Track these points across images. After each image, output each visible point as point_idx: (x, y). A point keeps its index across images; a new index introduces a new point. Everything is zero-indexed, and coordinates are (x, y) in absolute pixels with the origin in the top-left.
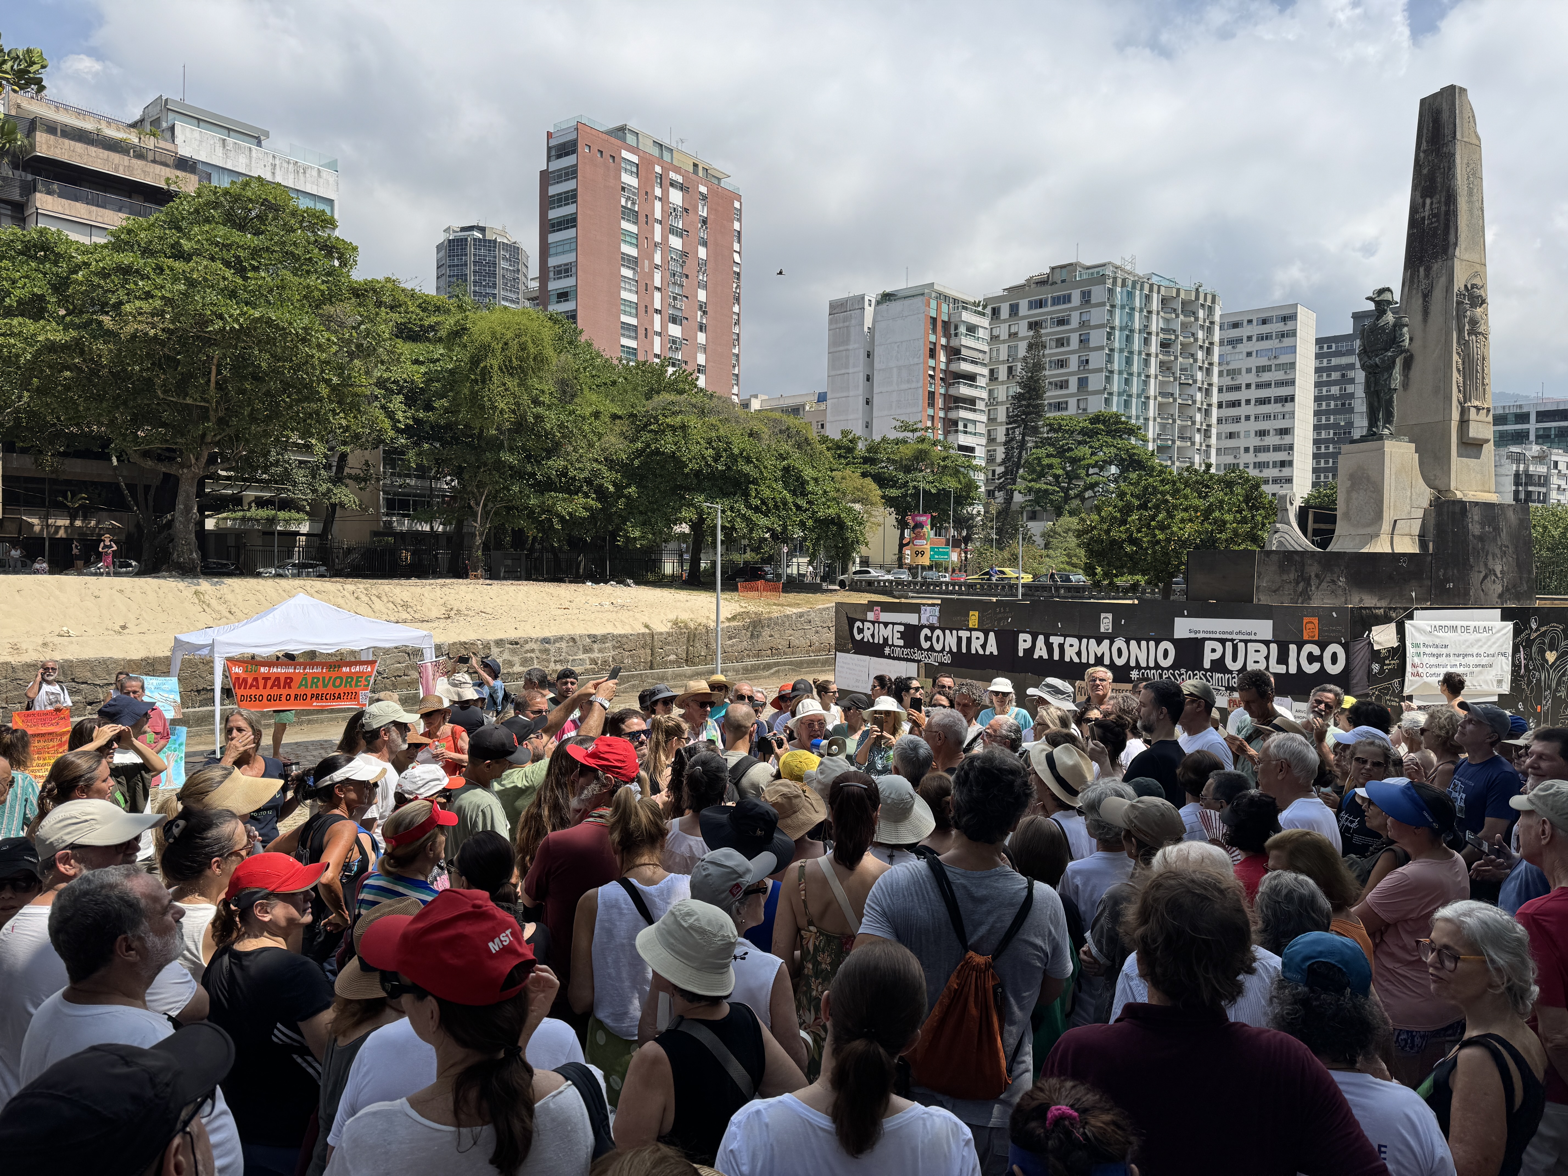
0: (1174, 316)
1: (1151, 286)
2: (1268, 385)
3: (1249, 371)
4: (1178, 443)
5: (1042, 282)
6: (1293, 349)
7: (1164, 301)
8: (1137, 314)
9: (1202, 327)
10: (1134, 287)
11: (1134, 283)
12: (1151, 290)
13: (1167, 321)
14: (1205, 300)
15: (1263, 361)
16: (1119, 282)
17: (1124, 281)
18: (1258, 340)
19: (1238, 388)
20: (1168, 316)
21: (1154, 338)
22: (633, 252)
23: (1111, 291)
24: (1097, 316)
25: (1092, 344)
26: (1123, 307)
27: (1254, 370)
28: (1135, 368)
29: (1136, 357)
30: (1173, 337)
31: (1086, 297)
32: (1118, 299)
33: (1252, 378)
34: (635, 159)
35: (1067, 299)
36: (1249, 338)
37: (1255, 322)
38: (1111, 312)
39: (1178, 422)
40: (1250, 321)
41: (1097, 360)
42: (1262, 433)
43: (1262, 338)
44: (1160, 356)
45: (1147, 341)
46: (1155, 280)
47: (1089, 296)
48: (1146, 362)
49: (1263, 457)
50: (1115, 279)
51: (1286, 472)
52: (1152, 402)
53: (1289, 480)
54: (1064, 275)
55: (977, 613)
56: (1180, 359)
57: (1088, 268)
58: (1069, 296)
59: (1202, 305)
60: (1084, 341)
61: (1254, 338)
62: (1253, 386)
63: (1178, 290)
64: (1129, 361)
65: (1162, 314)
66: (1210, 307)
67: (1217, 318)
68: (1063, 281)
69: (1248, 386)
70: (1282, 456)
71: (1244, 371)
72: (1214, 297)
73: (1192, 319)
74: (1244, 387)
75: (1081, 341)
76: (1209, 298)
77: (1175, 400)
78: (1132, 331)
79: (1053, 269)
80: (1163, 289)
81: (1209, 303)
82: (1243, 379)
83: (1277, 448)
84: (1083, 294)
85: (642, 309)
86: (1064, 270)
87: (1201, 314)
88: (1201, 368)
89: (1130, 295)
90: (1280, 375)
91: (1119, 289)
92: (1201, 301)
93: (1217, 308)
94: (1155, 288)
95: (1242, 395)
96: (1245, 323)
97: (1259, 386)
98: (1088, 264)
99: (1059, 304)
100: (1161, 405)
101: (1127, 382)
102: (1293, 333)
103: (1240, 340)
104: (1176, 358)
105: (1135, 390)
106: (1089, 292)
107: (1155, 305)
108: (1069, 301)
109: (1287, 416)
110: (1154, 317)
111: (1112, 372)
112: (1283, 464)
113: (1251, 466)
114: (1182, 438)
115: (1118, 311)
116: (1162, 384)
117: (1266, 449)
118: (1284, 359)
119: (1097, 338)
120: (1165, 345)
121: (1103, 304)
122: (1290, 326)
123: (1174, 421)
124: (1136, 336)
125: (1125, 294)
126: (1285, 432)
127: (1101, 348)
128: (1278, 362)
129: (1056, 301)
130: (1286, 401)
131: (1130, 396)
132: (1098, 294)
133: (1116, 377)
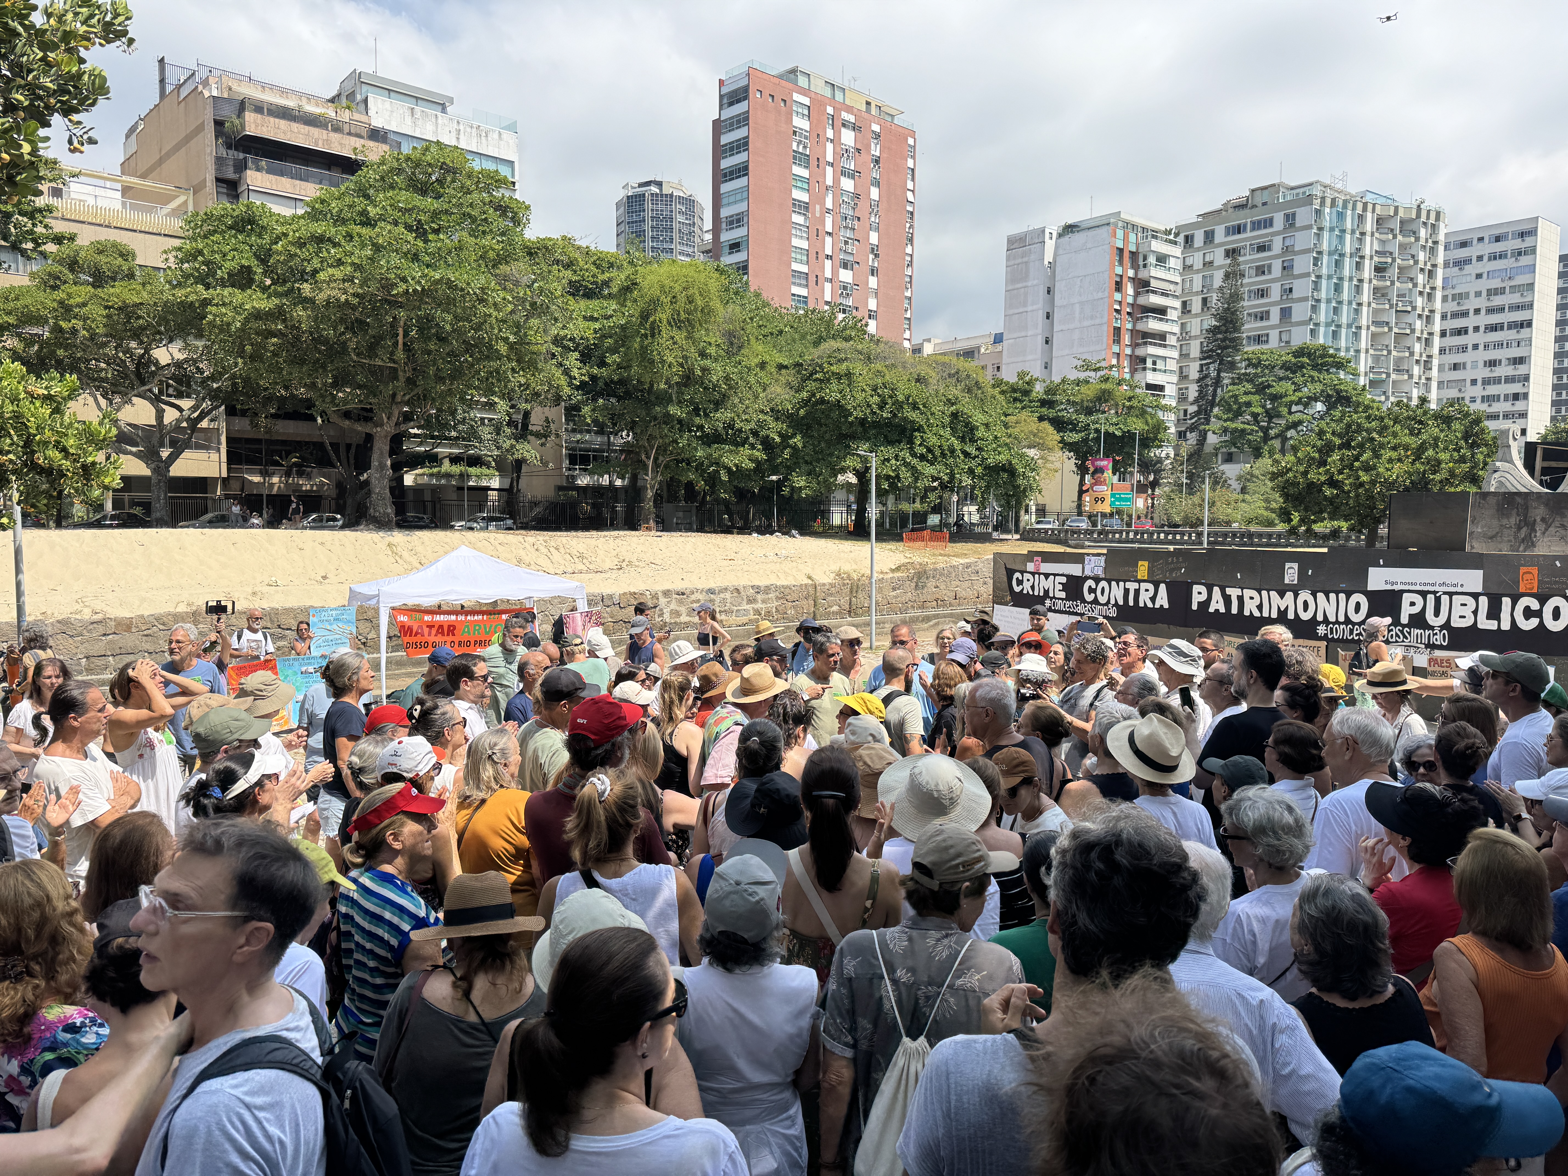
0: (1390, 236)
1: (1365, 205)
2: (1501, 309)
3: (1478, 294)
4: (1393, 376)
5: (1240, 207)
6: (1532, 269)
7: (1380, 221)
8: (1348, 237)
9: (1424, 247)
10: (1345, 207)
11: (1345, 202)
12: (1365, 209)
13: (1383, 242)
14: (1428, 217)
15: (1496, 283)
16: (1328, 202)
17: (1333, 201)
18: (1490, 259)
19: (1465, 314)
20: (1383, 237)
21: (1367, 262)
22: (804, 197)
23: (1318, 212)
24: (1303, 240)
25: (1296, 271)
26: (1332, 229)
27: (1484, 294)
28: (1345, 296)
29: (1346, 284)
30: (1389, 260)
31: (1290, 219)
32: (1327, 221)
33: (1482, 303)
34: (806, 101)
35: (1269, 223)
36: (1480, 258)
37: (1486, 240)
38: (1318, 236)
39: (1394, 353)
40: (1481, 239)
41: (1302, 288)
42: (1492, 363)
43: (1494, 257)
44: (1374, 282)
45: (1359, 266)
46: (1369, 198)
47: (1294, 219)
48: (1358, 289)
49: (1492, 390)
50: (1323, 199)
51: (1519, 406)
52: (1364, 332)
53: (1523, 415)
54: (1265, 196)
55: (1146, 563)
56: (1397, 284)
57: (1292, 189)
58: (1271, 220)
59: (1425, 224)
60: (1287, 268)
61: (1486, 258)
62: (1483, 312)
63: (1396, 208)
64: (1338, 288)
65: (1377, 235)
66: (1433, 225)
67: (1441, 237)
68: (1264, 204)
69: (1477, 311)
70: (1516, 388)
71: (1472, 295)
72: (1438, 214)
73: (1413, 239)
74: (1471, 312)
75: (1284, 268)
76: (1433, 216)
77: (1390, 329)
78: (1342, 255)
79: (1253, 191)
80: (1378, 207)
81: (1432, 220)
82: (1471, 304)
83: (1510, 380)
84: (1287, 216)
85: (813, 256)
86: (1266, 192)
87: (1423, 233)
88: (1421, 293)
89: (1341, 216)
90: (1516, 299)
91: (1327, 210)
92: (1423, 218)
93: (1442, 225)
94: (1370, 207)
95: (1469, 322)
96: (1475, 241)
97: (1490, 311)
98: (1293, 184)
99: (1259, 228)
100: (1374, 336)
101: (1336, 310)
102: (1533, 250)
103: (1468, 261)
104: (1393, 283)
105: (1344, 320)
106: (1294, 214)
107: (1369, 225)
108: (1271, 225)
109: (1522, 344)
110: (1368, 239)
111: (1318, 301)
112: (1516, 397)
113: (1479, 400)
114: (1398, 371)
115: (1326, 235)
116: (1376, 312)
117: (1497, 381)
118: (1520, 280)
119: (1303, 264)
120: (1380, 269)
121: (1310, 227)
122: (1529, 241)
123: (1389, 352)
124: (1347, 260)
125: (1334, 215)
126: (1520, 361)
127: (1308, 275)
128: (1513, 283)
129: (1256, 225)
130: (1522, 326)
131: (1339, 326)
132: (1304, 216)
133: (1323, 306)
